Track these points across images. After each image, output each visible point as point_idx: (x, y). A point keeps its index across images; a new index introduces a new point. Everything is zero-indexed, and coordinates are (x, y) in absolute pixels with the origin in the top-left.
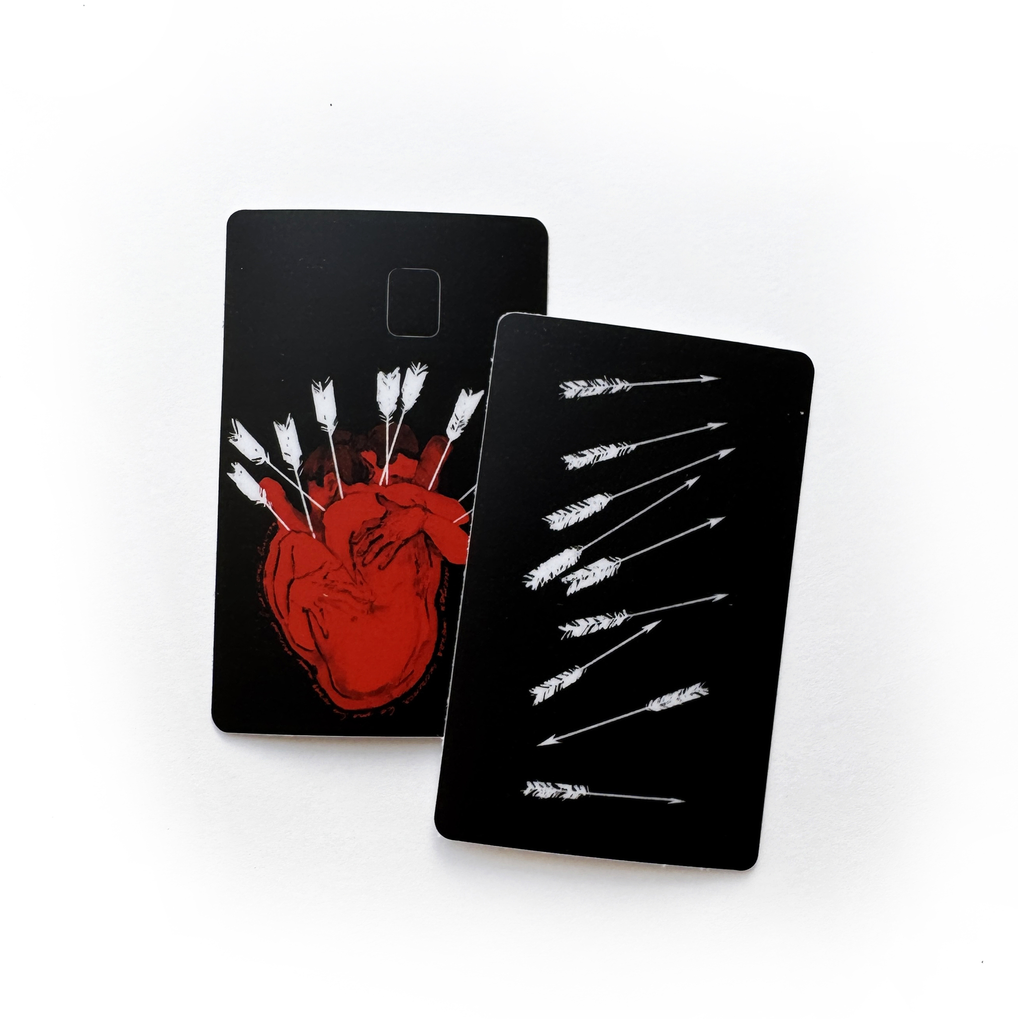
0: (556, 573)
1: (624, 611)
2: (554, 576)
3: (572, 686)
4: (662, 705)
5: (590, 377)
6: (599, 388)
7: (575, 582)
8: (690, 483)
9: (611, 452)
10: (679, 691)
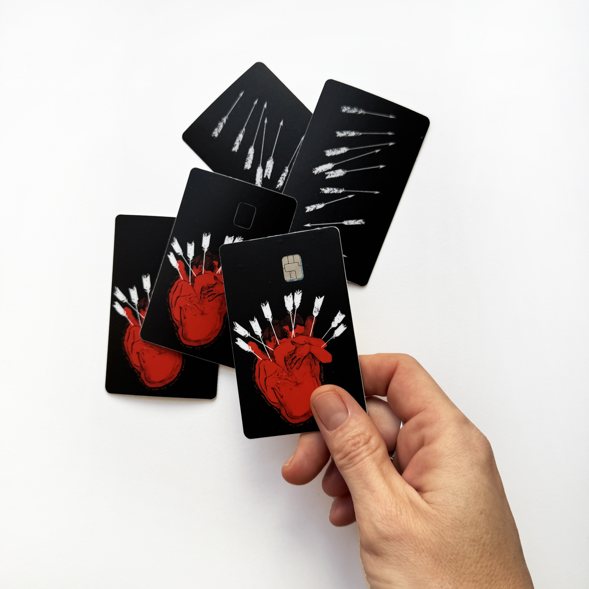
0: (324, 170)
1: (343, 189)
2: (323, 171)
3: (320, 209)
4: (348, 223)
5: (352, 107)
6: (354, 111)
7: (329, 175)
8: (377, 151)
9: (353, 134)
10: (355, 220)
